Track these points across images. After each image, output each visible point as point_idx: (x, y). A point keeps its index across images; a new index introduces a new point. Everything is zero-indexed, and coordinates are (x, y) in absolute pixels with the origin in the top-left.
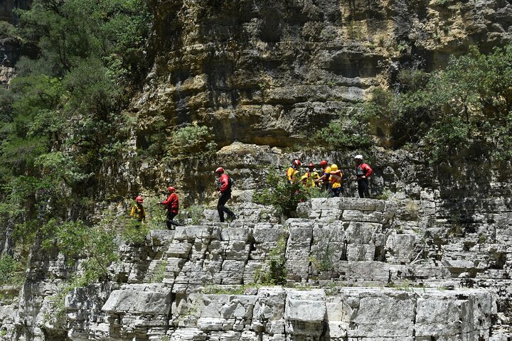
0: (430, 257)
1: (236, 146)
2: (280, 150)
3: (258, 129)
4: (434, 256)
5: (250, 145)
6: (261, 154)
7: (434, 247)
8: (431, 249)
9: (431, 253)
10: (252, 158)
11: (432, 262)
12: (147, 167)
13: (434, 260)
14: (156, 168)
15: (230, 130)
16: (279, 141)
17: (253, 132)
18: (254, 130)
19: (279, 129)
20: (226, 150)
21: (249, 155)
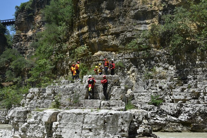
0: (168, 94)
1: (99, 53)
2: (115, 53)
3: (107, 45)
4: (169, 94)
5: (104, 52)
6: (106, 55)
7: (169, 90)
8: (168, 91)
9: (168, 93)
10: (103, 57)
11: (169, 96)
12: (70, 62)
13: (170, 96)
14: (73, 63)
15: (97, 46)
16: (115, 49)
17: (105, 47)
18: (105, 46)
19: (114, 44)
20: (96, 54)
21: (101, 56)
